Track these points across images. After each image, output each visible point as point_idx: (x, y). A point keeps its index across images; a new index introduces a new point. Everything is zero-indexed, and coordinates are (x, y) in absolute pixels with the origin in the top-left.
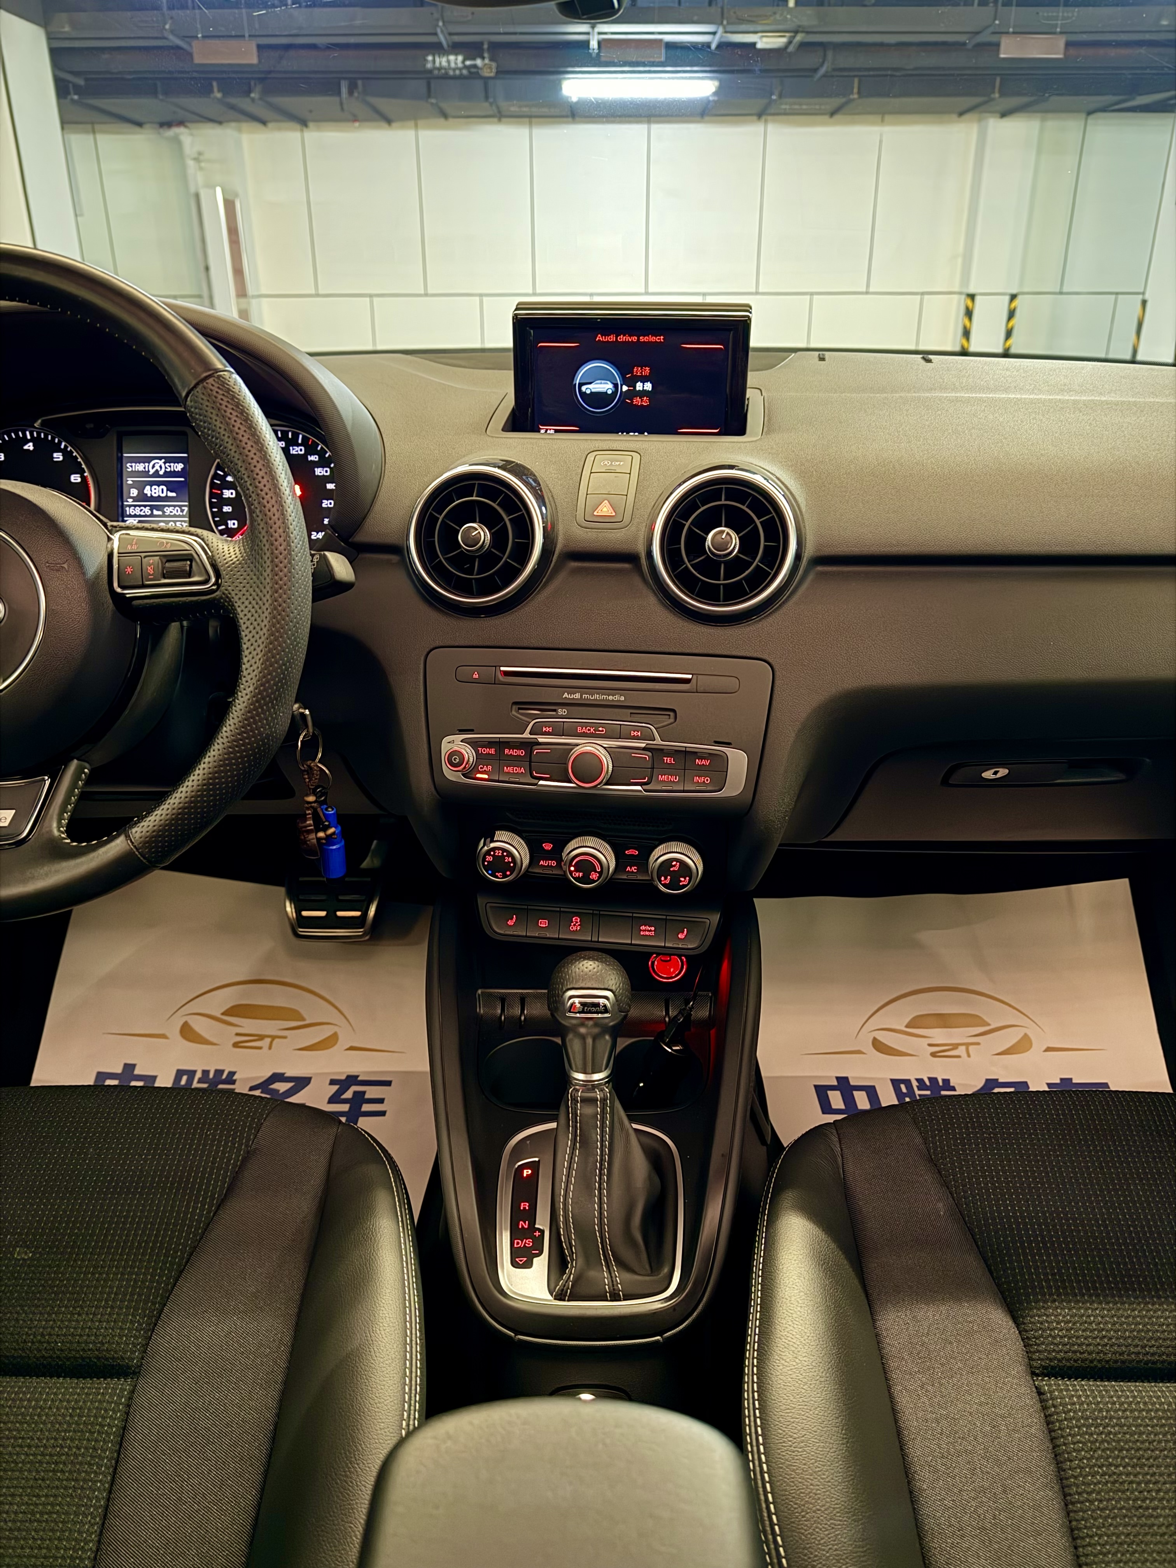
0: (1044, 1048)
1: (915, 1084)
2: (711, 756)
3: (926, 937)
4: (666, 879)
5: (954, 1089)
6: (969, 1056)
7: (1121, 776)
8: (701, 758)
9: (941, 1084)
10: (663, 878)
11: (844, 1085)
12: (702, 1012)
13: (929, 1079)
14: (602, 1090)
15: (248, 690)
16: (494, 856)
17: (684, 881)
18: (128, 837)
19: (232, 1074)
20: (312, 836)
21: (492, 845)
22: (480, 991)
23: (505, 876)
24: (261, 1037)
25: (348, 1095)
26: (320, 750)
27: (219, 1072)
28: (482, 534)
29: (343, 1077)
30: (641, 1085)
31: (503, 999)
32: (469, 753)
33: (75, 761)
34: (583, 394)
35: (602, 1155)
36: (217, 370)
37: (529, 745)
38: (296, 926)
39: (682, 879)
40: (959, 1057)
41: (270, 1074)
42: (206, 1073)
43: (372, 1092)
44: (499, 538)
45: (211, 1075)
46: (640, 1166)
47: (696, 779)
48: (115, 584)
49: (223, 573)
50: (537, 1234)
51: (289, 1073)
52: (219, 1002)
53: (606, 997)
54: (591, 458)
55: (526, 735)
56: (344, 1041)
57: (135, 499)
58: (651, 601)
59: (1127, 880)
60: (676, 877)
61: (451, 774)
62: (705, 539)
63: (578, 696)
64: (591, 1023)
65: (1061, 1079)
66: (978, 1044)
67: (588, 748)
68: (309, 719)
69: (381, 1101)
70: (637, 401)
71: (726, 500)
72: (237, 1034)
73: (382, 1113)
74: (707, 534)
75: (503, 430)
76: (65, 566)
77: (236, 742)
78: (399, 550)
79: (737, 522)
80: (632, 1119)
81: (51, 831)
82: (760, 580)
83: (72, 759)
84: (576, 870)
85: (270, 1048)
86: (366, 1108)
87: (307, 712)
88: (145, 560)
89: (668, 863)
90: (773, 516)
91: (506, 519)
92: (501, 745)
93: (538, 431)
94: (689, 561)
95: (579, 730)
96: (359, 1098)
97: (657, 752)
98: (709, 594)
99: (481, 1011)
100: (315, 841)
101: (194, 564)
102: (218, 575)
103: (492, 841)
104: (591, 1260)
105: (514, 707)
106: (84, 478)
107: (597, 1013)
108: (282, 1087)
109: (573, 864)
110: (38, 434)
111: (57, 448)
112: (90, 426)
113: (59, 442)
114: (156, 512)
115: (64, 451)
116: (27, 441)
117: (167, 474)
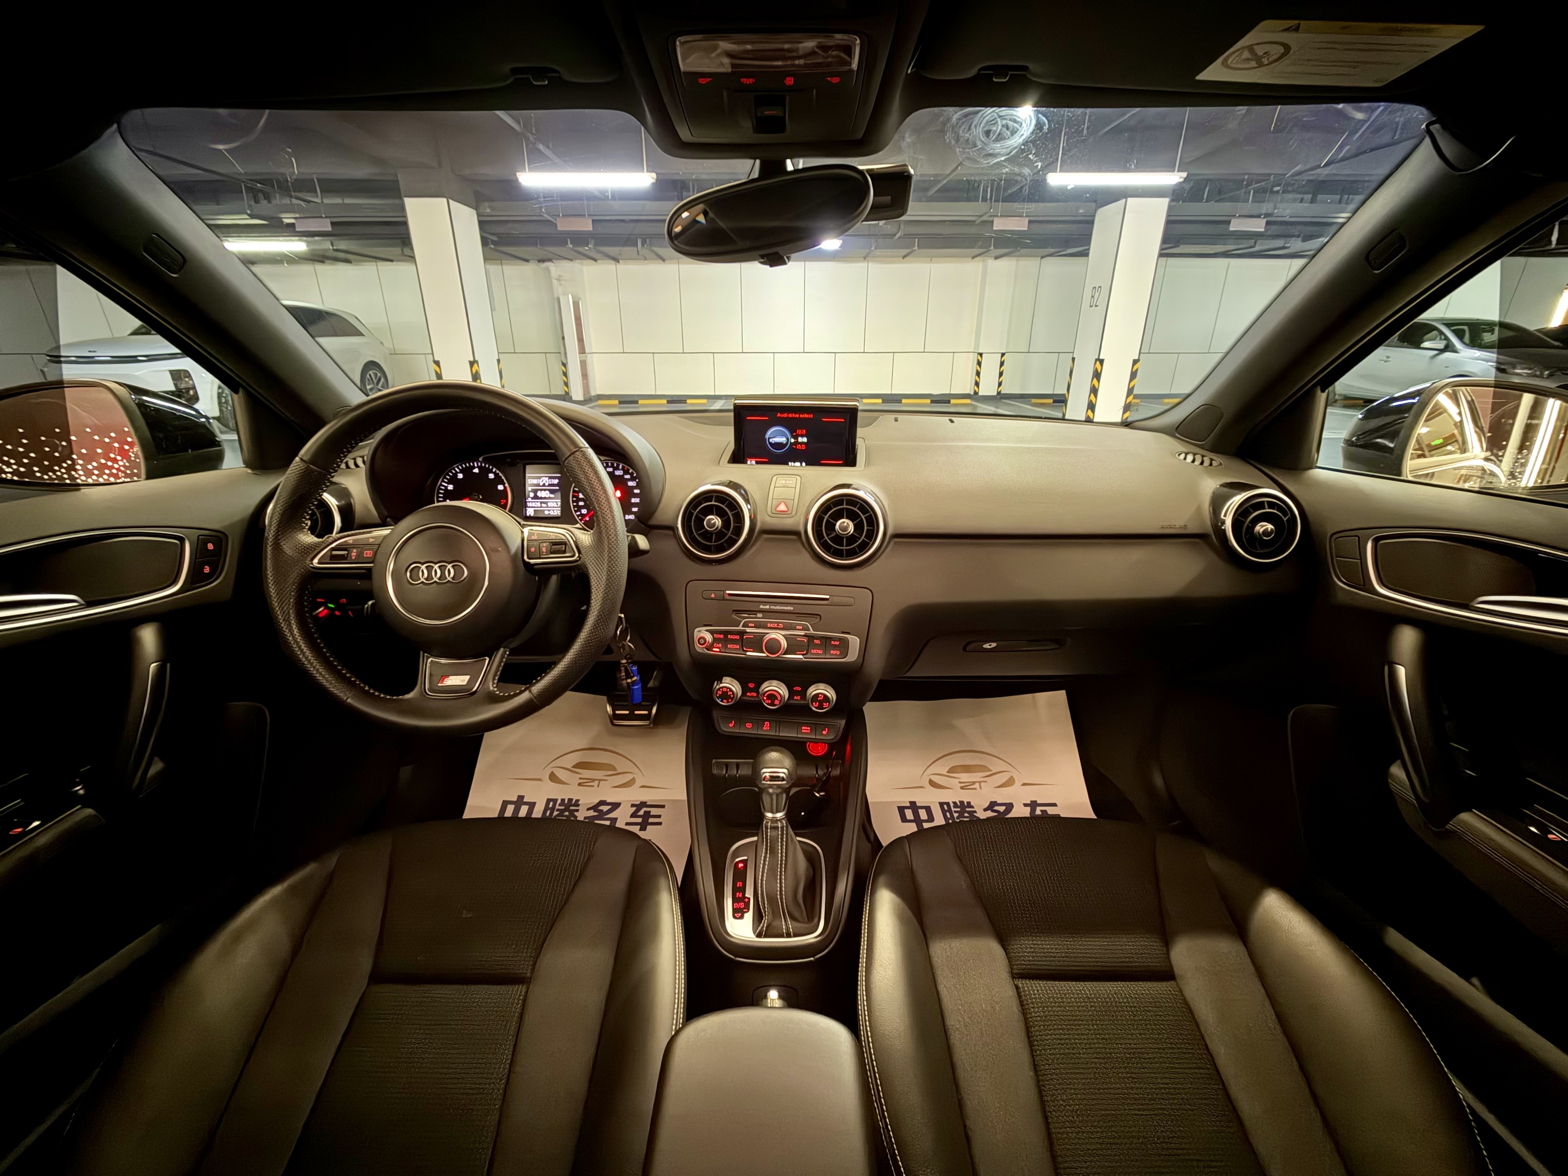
0: (1022, 783)
1: (952, 805)
2: (840, 639)
3: (957, 722)
4: (816, 704)
5: (973, 807)
6: (981, 788)
7: (1057, 646)
8: (834, 641)
9: (966, 804)
10: (814, 703)
11: (913, 806)
12: (836, 772)
13: (960, 802)
14: (781, 822)
15: (595, 614)
16: (722, 691)
17: (825, 705)
18: (530, 691)
19: (578, 801)
20: (624, 682)
21: (722, 685)
22: (714, 761)
23: (728, 702)
24: (593, 780)
25: (641, 813)
26: (629, 635)
27: (570, 800)
28: (717, 521)
29: (638, 803)
30: (803, 814)
31: (727, 766)
32: (709, 637)
33: (502, 649)
34: (770, 444)
35: (781, 857)
36: (581, 448)
37: (742, 633)
38: (612, 719)
39: (825, 704)
40: (975, 789)
41: (598, 801)
42: (563, 800)
43: (654, 811)
44: (726, 523)
45: (566, 802)
46: (802, 863)
47: (832, 652)
48: (525, 557)
49: (582, 552)
50: (747, 900)
51: (608, 801)
52: (570, 761)
53: (783, 772)
54: (775, 478)
55: (740, 628)
56: (639, 783)
57: (532, 498)
58: (806, 556)
59: (1063, 692)
60: (821, 703)
61: (699, 648)
62: (835, 525)
63: (768, 607)
64: (775, 787)
65: (1031, 801)
66: (986, 782)
67: (773, 636)
68: (624, 620)
69: (659, 816)
70: (799, 447)
71: (846, 505)
72: (580, 779)
73: (660, 824)
74: (837, 522)
75: (729, 462)
76: (500, 549)
77: (587, 642)
78: (673, 529)
79: (852, 516)
80: (797, 835)
81: (489, 688)
82: (864, 547)
83: (501, 647)
84: (767, 699)
85: (598, 786)
86: (651, 820)
87: (623, 616)
88: (541, 545)
89: (817, 695)
90: (871, 514)
91: (730, 514)
92: (726, 633)
93: (746, 463)
94: (827, 536)
95: (769, 625)
96: (647, 815)
97: (811, 638)
98: (838, 554)
99: (715, 772)
100: (625, 685)
101: (567, 547)
102: (579, 552)
103: (721, 683)
104: (775, 914)
105: (734, 613)
106: (505, 487)
107: (779, 781)
108: (605, 808)
109: (766, 695)
110: (481, 464)
111: (491, 471)
112: (509, 460)
113: (492, 469)
114: (543, 505)
115: (495, 473)
116: (475, 468)
117: (550, 485)
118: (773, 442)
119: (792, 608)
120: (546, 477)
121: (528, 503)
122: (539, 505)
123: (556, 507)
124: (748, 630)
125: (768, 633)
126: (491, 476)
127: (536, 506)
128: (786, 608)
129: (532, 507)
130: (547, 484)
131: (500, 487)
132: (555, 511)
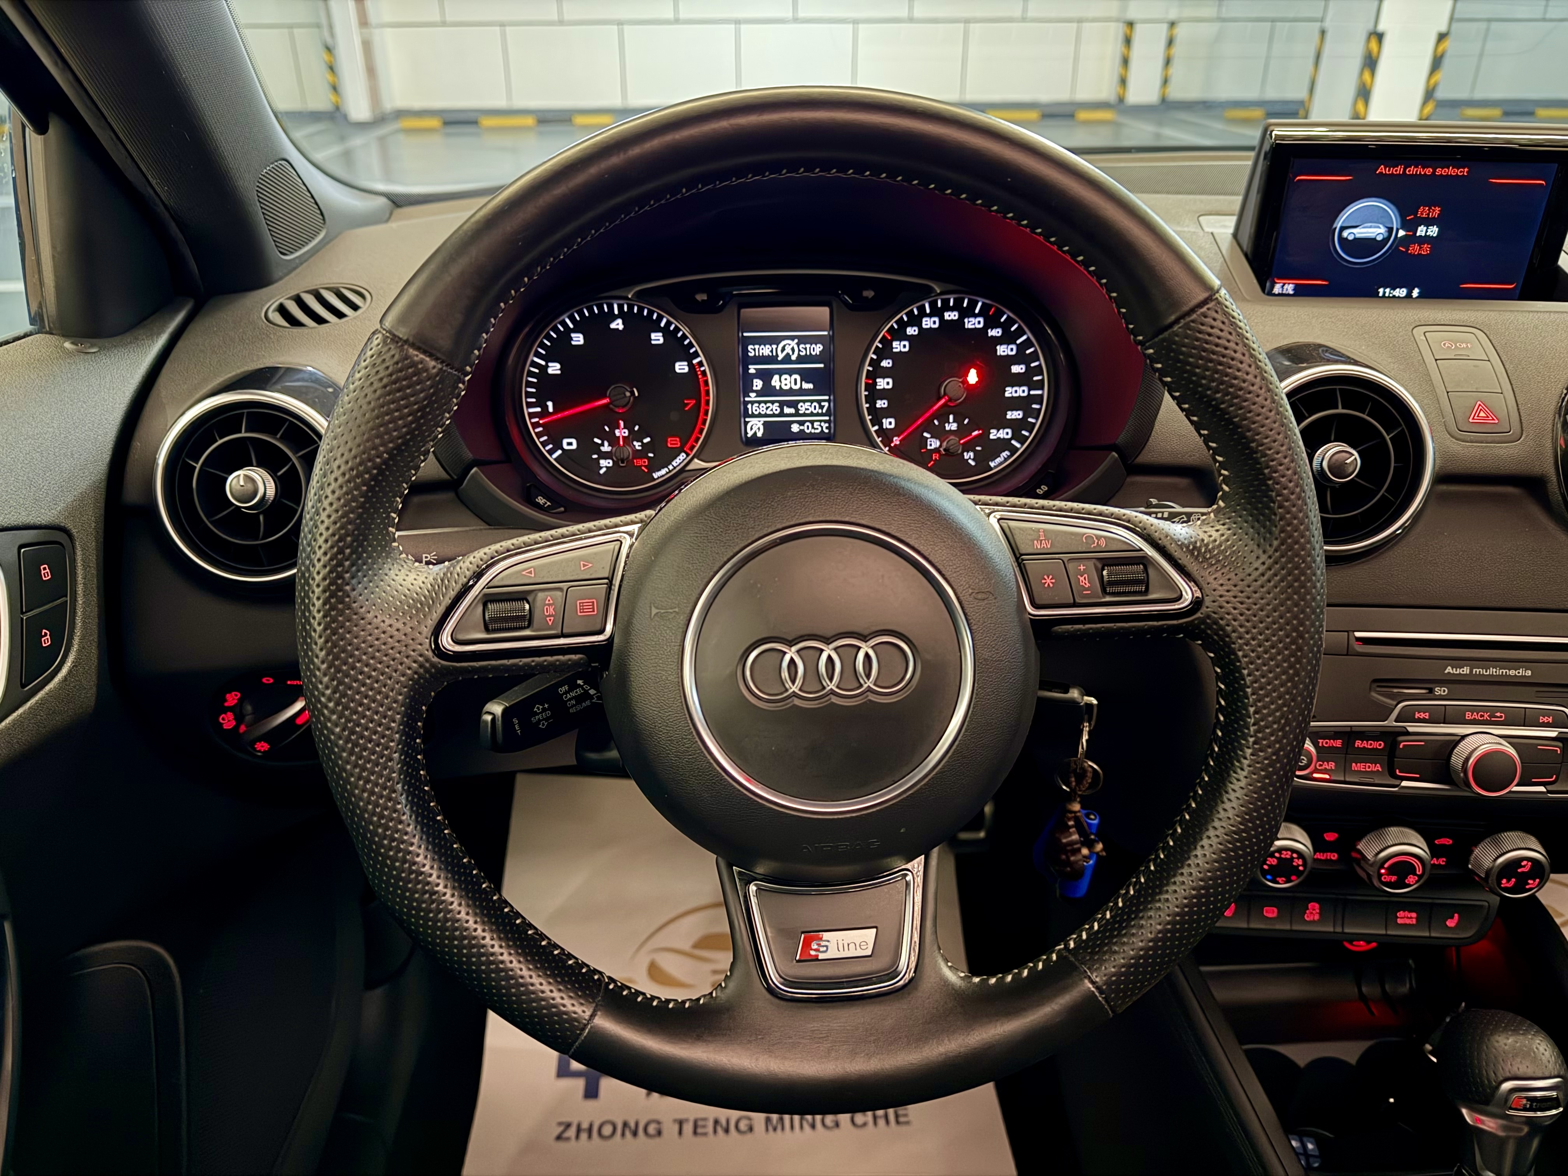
4: (1508, 881)
16: (1279, 858)
23: (1288, 881)
28: (1357, 460)
34: (1342, 240)
37: (1391, 737)
39: (1530, 882)
54: (1421, 335)
55: (1389, 722)
57: (759, 393)
68: (1096, 710)
70: (1414, 249)
84: (1387, 874)
87: (1094, 701)
88: (1071, 566)
92: (1350, 736)
95: (1467, 715)
101: (1151, 571)
105: (1375, 685)
106: (692, 367)
109: (1386, 866)
110: (631, 307)
111: (658, 329)
112: (701, 297)
113: (660, 318)
114: (787, 410)
115: (665, 331)
116: (614, 318)
117: (801, 359)
118: (1351, 238)
119: (1529, 673)
120: (792, 338)
121: (749, 406)
122: (776, 408)
123: (818, 415)
124: (1412, 728)
125: (1463, 737)
126: (657, 338)
127: (769, 412)
128: (1512, 672)
129: (760, 415)
130: (794, 358)
131: (681, 367)
132: (816, 425)
